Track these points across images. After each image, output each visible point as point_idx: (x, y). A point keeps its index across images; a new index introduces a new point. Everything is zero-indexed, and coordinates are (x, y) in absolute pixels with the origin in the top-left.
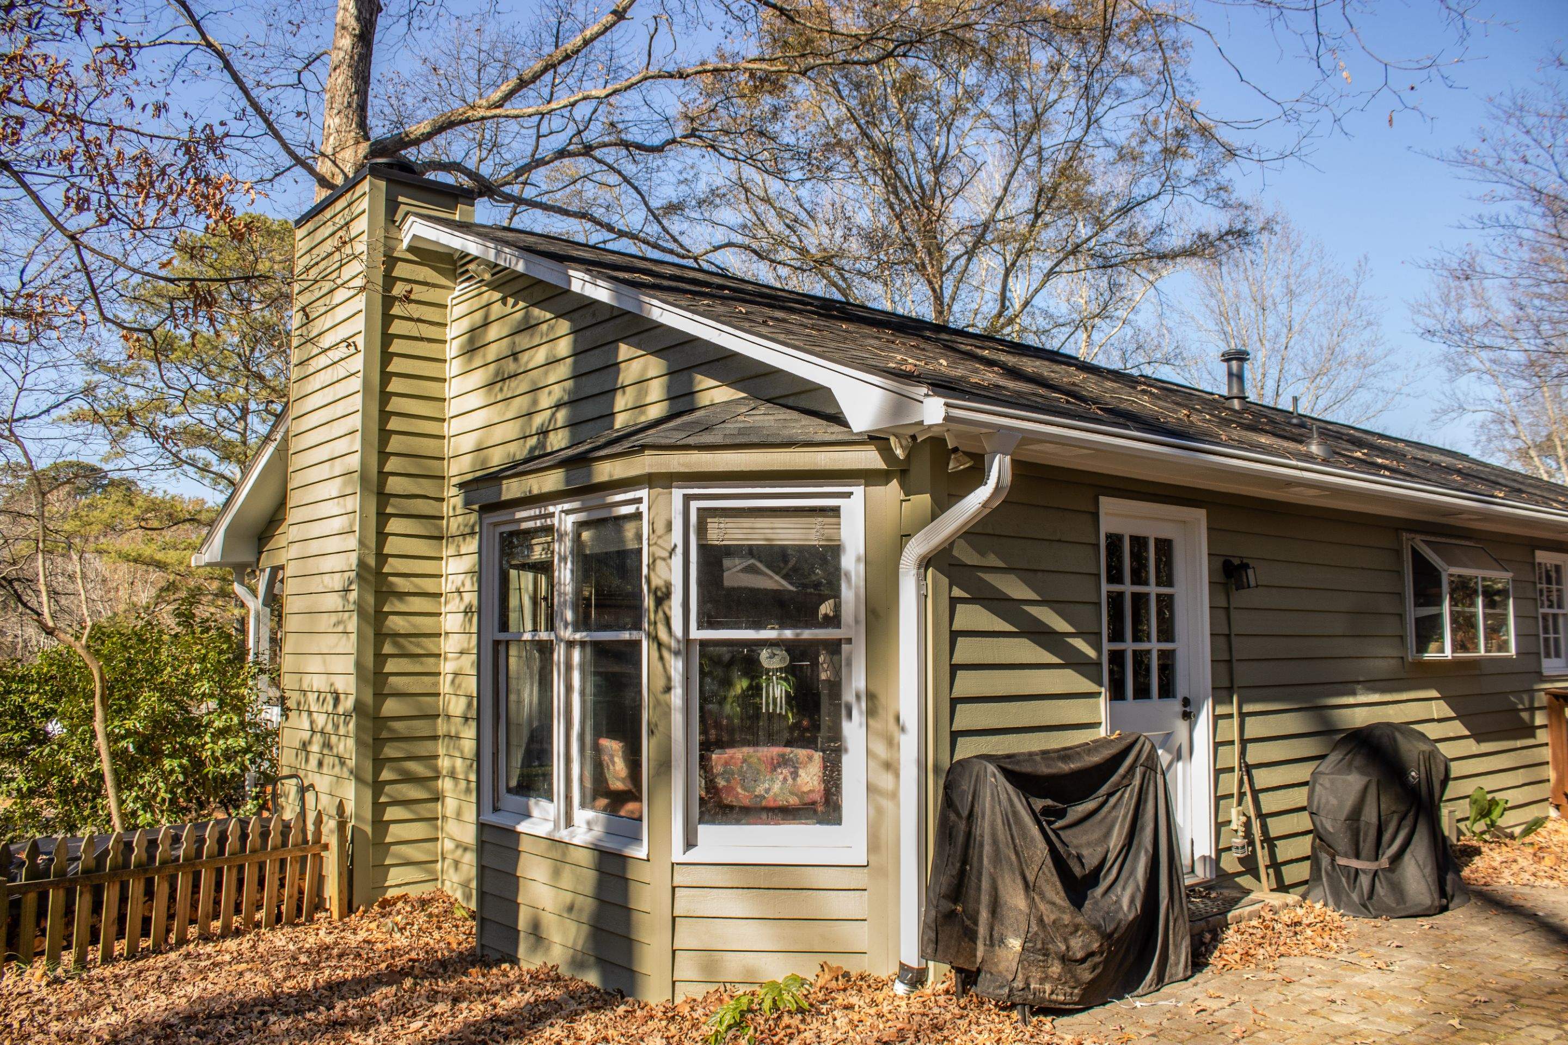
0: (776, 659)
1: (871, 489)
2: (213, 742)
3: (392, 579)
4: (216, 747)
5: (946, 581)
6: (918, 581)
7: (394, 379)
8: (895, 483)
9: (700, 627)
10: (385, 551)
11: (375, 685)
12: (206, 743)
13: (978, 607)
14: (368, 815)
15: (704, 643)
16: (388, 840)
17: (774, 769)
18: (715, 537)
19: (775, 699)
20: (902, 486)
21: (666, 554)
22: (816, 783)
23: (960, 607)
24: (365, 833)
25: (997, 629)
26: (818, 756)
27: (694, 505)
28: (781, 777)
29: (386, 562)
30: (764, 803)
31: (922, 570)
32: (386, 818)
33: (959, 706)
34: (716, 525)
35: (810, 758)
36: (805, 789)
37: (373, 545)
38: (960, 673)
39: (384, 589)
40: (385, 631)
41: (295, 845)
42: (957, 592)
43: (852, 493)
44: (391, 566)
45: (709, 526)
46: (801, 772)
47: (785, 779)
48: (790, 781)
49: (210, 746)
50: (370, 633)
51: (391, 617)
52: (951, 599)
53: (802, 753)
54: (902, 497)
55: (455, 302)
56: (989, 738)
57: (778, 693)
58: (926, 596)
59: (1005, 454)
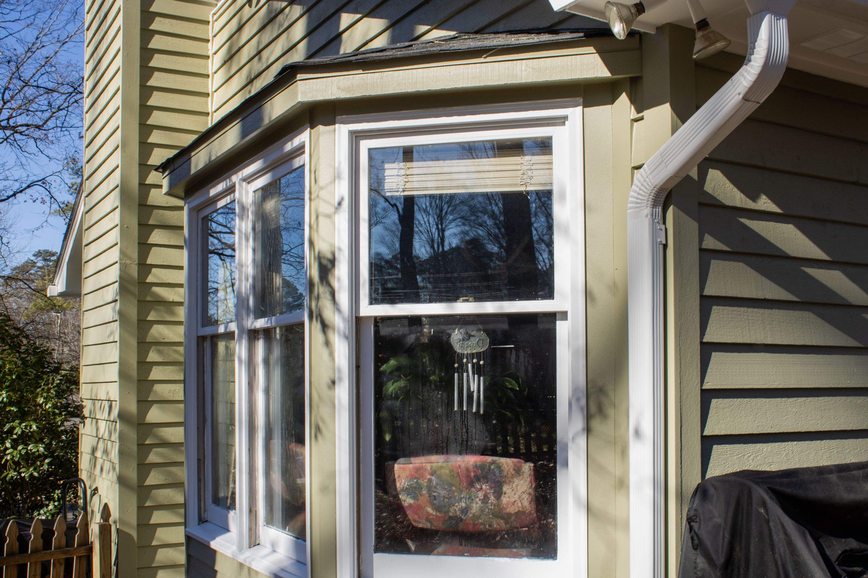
0: (473, 341)
1: (591, 111)
2: (12, 447)
3: (156, 289)
4: (15, 453)
5: (694, 226)
6: (653, 224)
7: (155, 93)
8: (624, 98)
9: (373, 301)
10: (149, 261)
11: (139, 392)
12: (7, 449)
13: (741, 265)
14: (133, 519)
15: (379, 321)
16: (154, 543)
17: (471, 484)
18: (394, 186)
19: (470, 395)
20: (633, 100)
21: (331, 210)
22: (526, 503)
23: (716, 265)
24: (130, 536)
25: (769, 296)
26: (527, 467)
27: (365, 145)
28: (481, 495)
29: (150, 272)
30: (461, 526)
31: (659, 210)
32: (152, 521)
33: (714, 402)
34: (395, 172)
35: (518, 471)
36: (512, 510)
37: (135, 255)
38: (716, 357)
39: (148, 298)
40: (148, 340)
41: (58, 548)
42: (710, 243)
43: (565, 118)
44: (155, 276)
45: (387, 173)
46: (505, 488)
47: (486, 498)
48: (492, 499)
49: (10, 451)
50: (134, 342)
51: (155, 327)
52: (702, 251)
53: (507, 463)
54: (634, 114)
55: (215, 17)
56: (759, 446)
57: (474, 387)
58: (665, 246)
59: (778, 15)
